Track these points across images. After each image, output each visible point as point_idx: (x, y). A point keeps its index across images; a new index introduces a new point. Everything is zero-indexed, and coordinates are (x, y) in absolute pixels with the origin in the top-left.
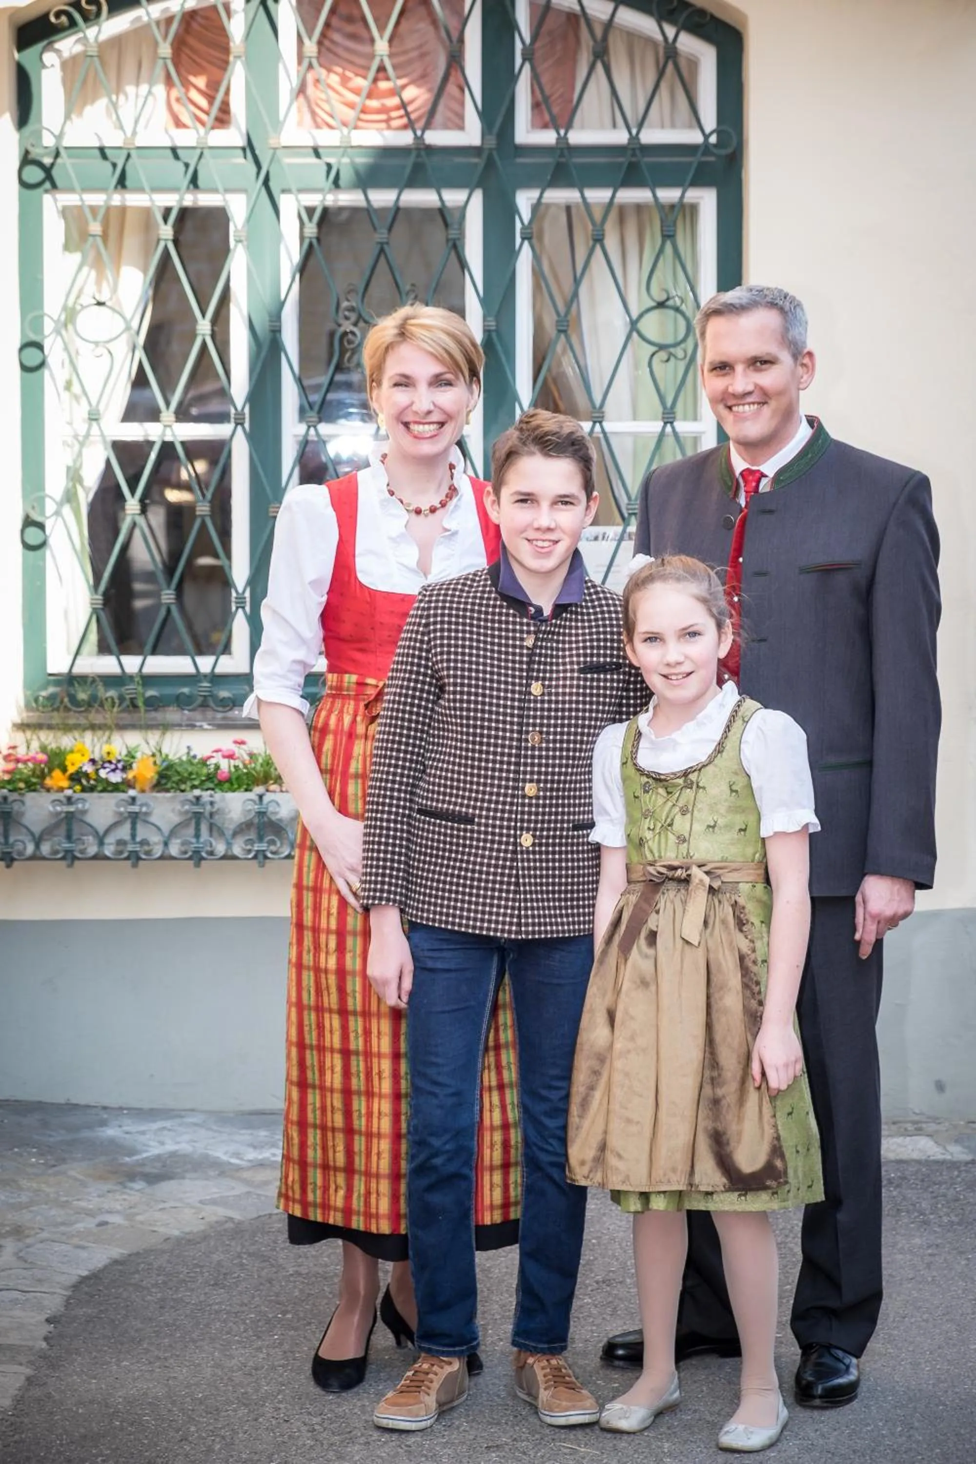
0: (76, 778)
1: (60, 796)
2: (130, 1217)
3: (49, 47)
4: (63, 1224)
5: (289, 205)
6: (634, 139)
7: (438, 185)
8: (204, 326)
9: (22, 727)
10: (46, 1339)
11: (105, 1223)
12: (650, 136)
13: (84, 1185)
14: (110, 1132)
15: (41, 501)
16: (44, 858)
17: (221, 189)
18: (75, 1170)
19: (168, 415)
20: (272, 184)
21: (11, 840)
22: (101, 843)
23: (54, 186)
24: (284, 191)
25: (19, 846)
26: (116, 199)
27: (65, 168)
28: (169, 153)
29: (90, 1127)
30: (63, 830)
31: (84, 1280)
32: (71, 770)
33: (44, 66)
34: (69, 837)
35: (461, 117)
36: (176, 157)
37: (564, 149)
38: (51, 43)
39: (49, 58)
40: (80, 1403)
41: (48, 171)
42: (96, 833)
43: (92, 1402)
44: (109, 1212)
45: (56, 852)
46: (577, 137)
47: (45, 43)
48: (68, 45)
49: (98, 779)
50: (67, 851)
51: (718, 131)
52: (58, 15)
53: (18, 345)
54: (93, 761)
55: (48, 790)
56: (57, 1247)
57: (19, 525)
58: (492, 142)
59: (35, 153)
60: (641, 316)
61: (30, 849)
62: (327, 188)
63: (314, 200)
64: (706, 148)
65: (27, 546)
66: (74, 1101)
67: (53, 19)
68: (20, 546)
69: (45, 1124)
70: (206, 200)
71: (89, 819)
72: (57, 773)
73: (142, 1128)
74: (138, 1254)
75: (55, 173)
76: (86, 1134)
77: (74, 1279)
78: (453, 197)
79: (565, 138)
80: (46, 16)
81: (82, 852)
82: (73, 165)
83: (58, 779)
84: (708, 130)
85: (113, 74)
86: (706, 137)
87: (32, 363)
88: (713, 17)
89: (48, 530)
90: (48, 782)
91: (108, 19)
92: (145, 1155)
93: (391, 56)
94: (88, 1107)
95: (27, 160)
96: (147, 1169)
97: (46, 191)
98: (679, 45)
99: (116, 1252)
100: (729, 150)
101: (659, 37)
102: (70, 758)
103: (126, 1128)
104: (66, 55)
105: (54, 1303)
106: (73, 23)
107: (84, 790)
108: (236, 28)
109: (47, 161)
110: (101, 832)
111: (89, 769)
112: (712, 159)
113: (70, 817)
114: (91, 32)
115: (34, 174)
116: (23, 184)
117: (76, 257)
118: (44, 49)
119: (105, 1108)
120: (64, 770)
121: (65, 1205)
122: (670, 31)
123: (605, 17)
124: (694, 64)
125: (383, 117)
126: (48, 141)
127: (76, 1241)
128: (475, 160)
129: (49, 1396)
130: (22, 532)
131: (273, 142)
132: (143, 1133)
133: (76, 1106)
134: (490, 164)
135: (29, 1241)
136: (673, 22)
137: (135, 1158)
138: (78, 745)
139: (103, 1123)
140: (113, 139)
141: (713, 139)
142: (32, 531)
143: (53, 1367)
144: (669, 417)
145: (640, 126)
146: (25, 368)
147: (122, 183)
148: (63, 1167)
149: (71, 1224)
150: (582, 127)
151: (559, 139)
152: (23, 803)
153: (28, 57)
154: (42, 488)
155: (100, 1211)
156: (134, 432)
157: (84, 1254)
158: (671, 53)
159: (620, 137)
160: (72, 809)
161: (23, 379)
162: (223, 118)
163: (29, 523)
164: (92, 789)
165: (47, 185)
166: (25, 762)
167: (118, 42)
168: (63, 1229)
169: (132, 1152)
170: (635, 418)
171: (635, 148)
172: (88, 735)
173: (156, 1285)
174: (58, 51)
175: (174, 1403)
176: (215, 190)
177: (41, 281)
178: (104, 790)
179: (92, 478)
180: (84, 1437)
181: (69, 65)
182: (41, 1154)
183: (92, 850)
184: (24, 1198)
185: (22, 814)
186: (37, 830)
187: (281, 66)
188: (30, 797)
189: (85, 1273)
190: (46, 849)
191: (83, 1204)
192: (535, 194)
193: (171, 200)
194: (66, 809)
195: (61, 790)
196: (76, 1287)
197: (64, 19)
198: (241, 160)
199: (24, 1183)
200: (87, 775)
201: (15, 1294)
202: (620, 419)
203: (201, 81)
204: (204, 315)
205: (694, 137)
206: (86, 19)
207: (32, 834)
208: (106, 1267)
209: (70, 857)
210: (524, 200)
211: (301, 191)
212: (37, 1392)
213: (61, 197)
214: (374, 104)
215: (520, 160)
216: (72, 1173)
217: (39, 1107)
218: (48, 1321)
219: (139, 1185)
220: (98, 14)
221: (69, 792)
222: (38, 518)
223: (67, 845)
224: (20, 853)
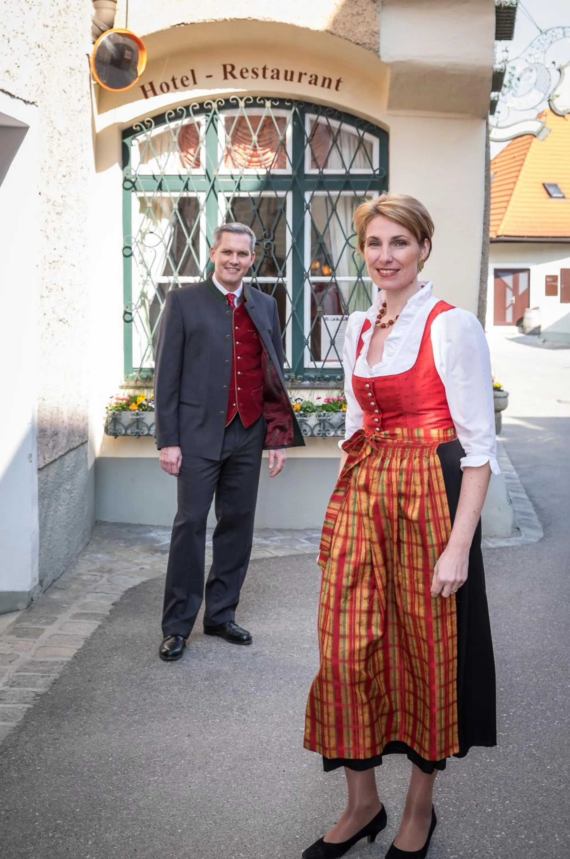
0: (140, 406)
1: (134, 413)
2: (152, 566)
3: (134, 138)
4: (128, 568)
5: (221, 197)
6: (348, 172)
7: (276, 190)
8: (189, 241)
9: (122, 387)
10: (110, 611)
11: (143, 568)
12: (353, 171)
13: (138, 554)
14: (152, 535)
15: (131, 304)
16: (128, 435)
17: (195, 190)
18: (136, 548)
19: (176, 273)
20: (215, 188)
21: (117, 428)
22: (149, 430)
23: (136, 189)
24: (220, 191)
25: (120, 431)
26: (159, 194)
27: (139, 183)
28: (178, 177)
29: (145, 532)
30: (135, 425)
31: (130, 589)
32: (139, 403)
33: (132, 145)
34: (137, 428)
35: (285, 163)
36: (181, 179)
37: (321, 176)
38: (135, 137)
39: (134, 142)
40: (116, 636)
41: (133, 183)
42: (147, 426)
43: (119, 635)
44: (146, 564)
45: (133, 433)
46: (326, 172)
47: (132, 137)
48: (141, 138)
49: (148, 407)
50: (137, 433)
51: (380, 169)
52: (136, 126)
53: (122, 248)
54: (146, 400)
55: (131, 410)
56: (124, 577)
57: (122, 313)
58: (295, 174)
59: (128, 177)
60: (349, 238)
61: (123, 432)
62: (235, 190)
63: (230, 195)
64: (374, 176)
65: (125, 321)
66: (141, 523)
67: (134, 128)
68: (123, 321)
69: (129, 531)
70: (191, 195)
71: (145, 421)
72: (134, 404)
73: (165, 533)
74: (152, 580)
75: (136, 184)
76: (143, 535)
77: (126, 589)
78: (281, 194)
79: (322, 172)
80: (132, 127)
81: (142, 433)
82: (142, 182)
83: (134, 406)
84: (375, 168)
85: (159, 149)
86: (374, 171)
87: (127, 254)
88: (377, 127)
89: (133, 316)
90: (130, 408)
91: (155, 128)
92: (163, 543)
93: (258, 142)
94: (146, 525)
95: (126, 180)
96: (163, 549)
97: (133, 191)
98: (364, 137)
99: (144, 579)
100: (383, 177)
101: (357, 135)
102: (139, 399)
103: (159, 533)
104: (141, 141)
105: (116, 598)
106: (142, 130)
107: (143, 410)
108: (202, 132)
109: (133, 180)
110: (149, 425)
111: (145, 403)
112: (377, 180)
113: (138, 421)
114: (148, 133)
115: (128, 185)
116: (125, 188)
117: (143, 215)
118: (133, 139)
119: (152, 526)
120: (136, 403)
121: (130, 561)
122: (361, 132)
123: (338, 127)
124: (371, 145)
125: (259, 164)
126: (133, 173)
127: (131, 575)
128: (290, 180)
129: (105, 632)
130: (124, 316)
131: (215, 173)
132: (164, 535)
133: (142, 525)
134: (295, 182)
135: (113, 575)
136: (362, 129)
137: (160, 544)
138: (141, 395)
139: (150, 531)
140: (157, 172)
141: (377, 172)
142: (127, 315)
143: (110, 622)
144: (360, 275)
145: (350, 167)
146: (125, 256)
147: (160, 187)
148: (132, 547)
149: (130, 568)
150: (331, 168)
151: (320, 172)
152: (120, 415)
153: (127, 141)
154: (131, 300)
155: (142, 564)
156: (165, 280)
157: (132, 580)
158: (361, 141)
159: (343, 172)
160: (138, 417)
161: (124, 260)
162: (197, 164)
163: (126, 313)
164: (146, 410)
165: (133, 189)
166: (122, 400)
167: (160, 136)
168: (127, 570)
169: (159, 542)
170: (350, 275)
171: (348, 175)
172: (145, 390)
173: (155, 592)
174: (138, 140)
175: (149, 636)
176: (193, 191)
177: (131, 224)
178: (150, 411)
179: (151, 296)
180: (113, 648)
181: (141, 146)
182: (125, 543)
183: (146, 432)
184: (115, 559)
185: (120, 419)
186: (126, 425)
187: (218, 144)
188: (123, 413)
189: (131, 586)
190: (129, 432)
191: (137, 561)
192: (311, 193)
193: (177, 195)
194: (136, 417)
195: (135, 410)
196: (126, 592)
197: (138, 128)
198: (204, 180)
199: (117, 553)
200: (144, 405)
201: (103, 594)
202: (344, 276)
203: (191, 151)
204: (189, 236)
205: (370, 172)
206: (147, 128)
207: (124, 426)
208: (139, 585)
209: (138, 435)
210: (307, 196)
211: (225, 191)
212: (101, 631)
213: (138, 193)
214: (255, 159)
215: (306, 180)
216: (135, 550)
217: (128, 525)
218: (113, 604)
219: (159, 554)
220: (151, 126)
221: (137, 411)
222: (129, 311)
223: (136, 431)
224: (120, 433)
